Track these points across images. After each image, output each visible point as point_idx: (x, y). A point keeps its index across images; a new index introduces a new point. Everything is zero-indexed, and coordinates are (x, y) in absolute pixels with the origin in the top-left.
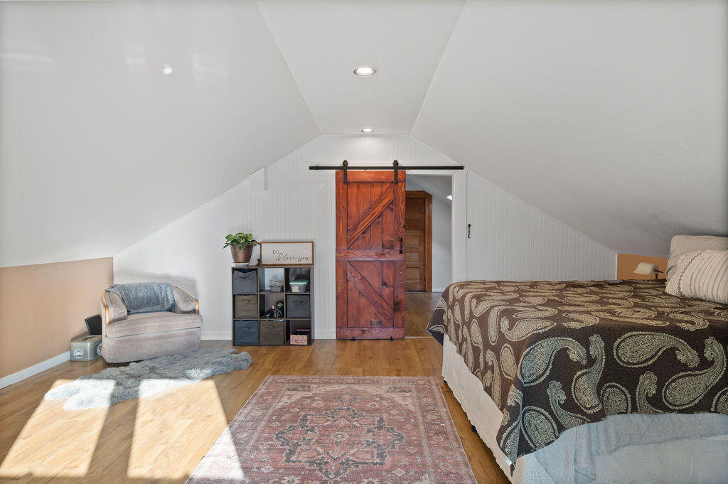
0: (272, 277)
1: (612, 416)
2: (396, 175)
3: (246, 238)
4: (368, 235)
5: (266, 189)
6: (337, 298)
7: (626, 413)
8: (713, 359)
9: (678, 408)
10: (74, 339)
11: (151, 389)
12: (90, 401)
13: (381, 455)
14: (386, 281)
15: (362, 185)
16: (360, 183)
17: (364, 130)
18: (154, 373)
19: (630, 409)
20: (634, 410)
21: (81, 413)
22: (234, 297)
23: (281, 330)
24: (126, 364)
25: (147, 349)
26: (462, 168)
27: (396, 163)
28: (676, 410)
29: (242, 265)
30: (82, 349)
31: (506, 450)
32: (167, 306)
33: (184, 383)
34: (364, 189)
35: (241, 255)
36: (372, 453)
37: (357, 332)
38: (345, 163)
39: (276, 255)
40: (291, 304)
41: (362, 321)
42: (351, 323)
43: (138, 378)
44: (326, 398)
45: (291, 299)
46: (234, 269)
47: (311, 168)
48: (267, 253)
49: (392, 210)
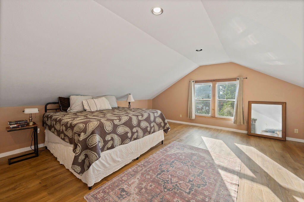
13: (173, 162)
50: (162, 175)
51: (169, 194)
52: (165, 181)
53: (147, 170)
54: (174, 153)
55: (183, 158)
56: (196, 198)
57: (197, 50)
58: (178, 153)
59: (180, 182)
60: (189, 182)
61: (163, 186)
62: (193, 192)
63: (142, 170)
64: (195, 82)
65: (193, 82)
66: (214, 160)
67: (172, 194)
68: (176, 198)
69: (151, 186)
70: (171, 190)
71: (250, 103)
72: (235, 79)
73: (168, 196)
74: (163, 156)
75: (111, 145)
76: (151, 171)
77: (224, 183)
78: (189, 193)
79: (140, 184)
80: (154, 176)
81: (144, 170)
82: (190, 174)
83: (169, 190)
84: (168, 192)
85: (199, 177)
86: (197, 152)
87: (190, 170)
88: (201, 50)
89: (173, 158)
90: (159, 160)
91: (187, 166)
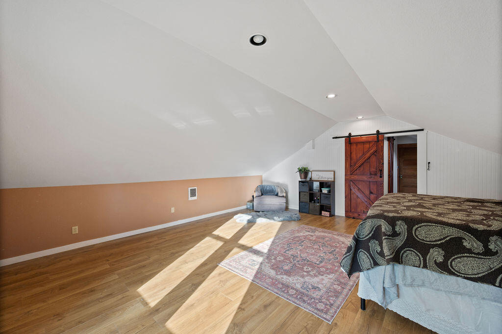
0: (316, 185)
1: (409, 266)
2: (378, 137)
3: (305, 169)
4: (362, 168)
5: (313, 148)
6: (345, 198)
7: (419, 267)
8: (497, 251)
9: (463, 275)
10: (248, 202)
11: (261, 221)
12: (243, 220)
13: (321, 262)
14: (372, 191)
15: (358, 144)
16: (357, 143)
17: (359, 117)
18: (265, 216)
19: (422, 266)
20: (425, 266)
21: (239, 223)
22: (300, 192)
23: (318, 209)
24: (259, 212)
25: (266, 208)
26: (423, 130)
27: (378, 131)
28: (461, 276)
29: (303, 180)
30: (249, 205)
31: (342, 264)
32: (276, 194)
33: (272, 221)
34: (360, 146)
35: (303, 176)
36: (318, 260)
37: (356, 215)
38: (350, 134)
39: (318, 177)
40: (322, 198)
41: (359, 210)
42: (353, 210)
43: (259, 216)
44: (318, 237)
45: (322, 195)
46: (299, 181)
47: (333, 138)
48: (314, 176)
49: (375, 155)
54: (322, 275)
55: (306, 267)
58: (315, 276)
86: (279, 277)
89: (322, 267)
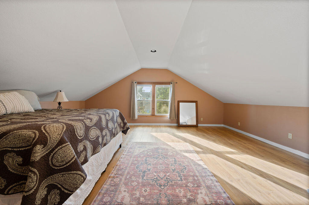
13: (146, 160)
50: (147, 175)
51: (168, 189)
52: (155, 180)
53: (128, 177)
54: (140, 153)
56: (189, 181)
57: (151, 51)
58: (143, 151)
59: (168, 174)
60: (174, 172)
61: (158, 185)
62: (183, 178)
63: (121, 180)
64: (137, 83)
65: (135, 83)
66: (175, 148)
67: (171, 188)
68: (176, 189)
69: (146, 191)
70: (166, 184)
71: (179, 102)
72: (169, 83)
73: (169, 192)
74: (132, 158)
75: (83, 158)
76: (133, 177)
77: (195, 162)
78: (181, 180)
79: (132, 195)
80: (140, 180)
81: (123, 179)
82: (169, 165)
83: (164, 186)
84: (166, 187)
85: (176, 165)
87: (166, 161)
88: (155, 51)
89: (143, 157)
90: (132, 164)
91: (161, 159)
